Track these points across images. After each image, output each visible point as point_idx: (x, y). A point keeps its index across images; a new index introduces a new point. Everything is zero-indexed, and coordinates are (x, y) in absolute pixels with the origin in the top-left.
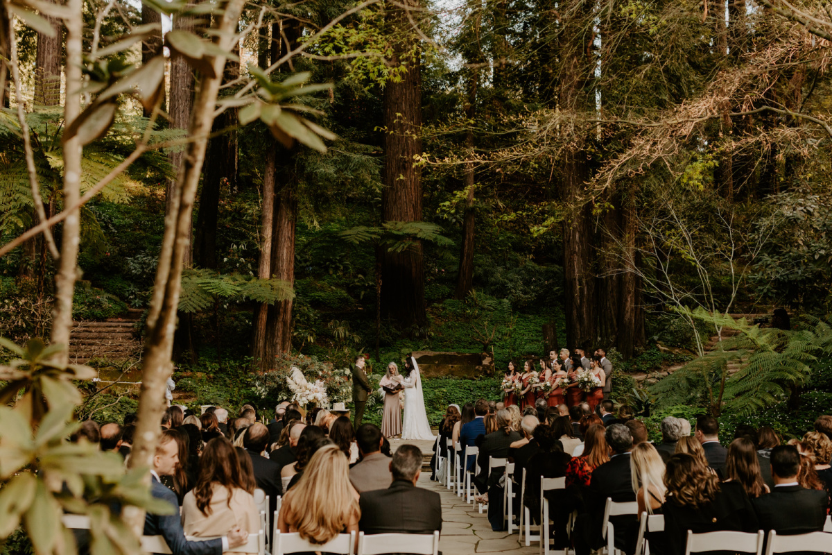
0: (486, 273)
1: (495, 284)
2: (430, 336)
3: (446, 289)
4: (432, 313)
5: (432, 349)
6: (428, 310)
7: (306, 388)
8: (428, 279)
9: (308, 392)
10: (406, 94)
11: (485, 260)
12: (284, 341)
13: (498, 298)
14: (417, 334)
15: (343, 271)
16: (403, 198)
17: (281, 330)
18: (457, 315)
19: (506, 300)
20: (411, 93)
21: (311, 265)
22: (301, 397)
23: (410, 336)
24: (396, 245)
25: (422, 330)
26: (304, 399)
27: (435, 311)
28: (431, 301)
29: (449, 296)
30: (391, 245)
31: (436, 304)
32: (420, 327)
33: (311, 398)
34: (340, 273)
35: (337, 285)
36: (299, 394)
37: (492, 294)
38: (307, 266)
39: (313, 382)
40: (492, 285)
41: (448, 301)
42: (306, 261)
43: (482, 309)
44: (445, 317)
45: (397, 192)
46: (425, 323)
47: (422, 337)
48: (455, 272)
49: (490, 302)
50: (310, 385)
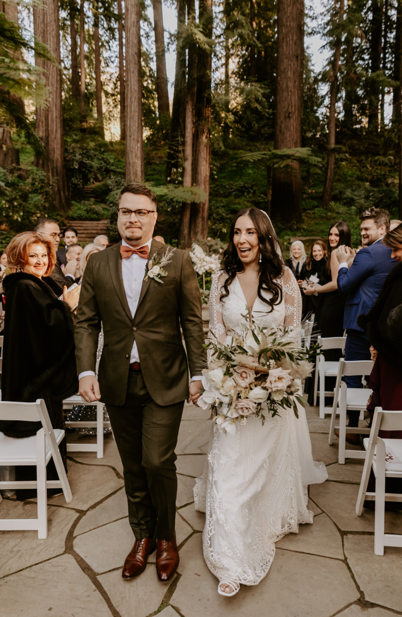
0: (341, 193)
1: (347, 198)
2: (303, 229)
3: (315, 203)
4: (306, 216)
5: (304, 236)
6: (303, 214)
7: (204, 261)
8: (305, 196)
9: (205, 263)
10: (291, 65)
11: (340, 186)
12: (203, 230)
13: (347, 207)
14: (295, 227)
15: (253, 193)
16: (288, 138)
17: (201, 223)
18: (321, 218)
19: (353, 207)
20: (294, 64)
21: (234, 191)
22: (201, 267)
23: (291, 229)
24: (280, 163)
25: (298, 225)
26: (202, 269)
27: (308, 215)
28: (305, 210)
29: (317, 207)
30: (277, 163)
31: (309, 211)
32: (297, 223)
33: (207, 268)
34: (251, 195)
35: (248, 201)
36: (199, 265)
37: (344, 204)
38: (232, 192)
39: (210, 256)
40: (344, 199)
41: (316, 209)
42: (232, 188)
43: (338, 213)
44: (315, 218)
45: (284, 134)
46: (301, 221)
47: (298, 229)
48: (321, 192)
49: (342, 209)
50: (208, 258)
